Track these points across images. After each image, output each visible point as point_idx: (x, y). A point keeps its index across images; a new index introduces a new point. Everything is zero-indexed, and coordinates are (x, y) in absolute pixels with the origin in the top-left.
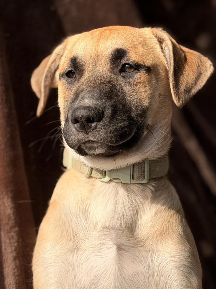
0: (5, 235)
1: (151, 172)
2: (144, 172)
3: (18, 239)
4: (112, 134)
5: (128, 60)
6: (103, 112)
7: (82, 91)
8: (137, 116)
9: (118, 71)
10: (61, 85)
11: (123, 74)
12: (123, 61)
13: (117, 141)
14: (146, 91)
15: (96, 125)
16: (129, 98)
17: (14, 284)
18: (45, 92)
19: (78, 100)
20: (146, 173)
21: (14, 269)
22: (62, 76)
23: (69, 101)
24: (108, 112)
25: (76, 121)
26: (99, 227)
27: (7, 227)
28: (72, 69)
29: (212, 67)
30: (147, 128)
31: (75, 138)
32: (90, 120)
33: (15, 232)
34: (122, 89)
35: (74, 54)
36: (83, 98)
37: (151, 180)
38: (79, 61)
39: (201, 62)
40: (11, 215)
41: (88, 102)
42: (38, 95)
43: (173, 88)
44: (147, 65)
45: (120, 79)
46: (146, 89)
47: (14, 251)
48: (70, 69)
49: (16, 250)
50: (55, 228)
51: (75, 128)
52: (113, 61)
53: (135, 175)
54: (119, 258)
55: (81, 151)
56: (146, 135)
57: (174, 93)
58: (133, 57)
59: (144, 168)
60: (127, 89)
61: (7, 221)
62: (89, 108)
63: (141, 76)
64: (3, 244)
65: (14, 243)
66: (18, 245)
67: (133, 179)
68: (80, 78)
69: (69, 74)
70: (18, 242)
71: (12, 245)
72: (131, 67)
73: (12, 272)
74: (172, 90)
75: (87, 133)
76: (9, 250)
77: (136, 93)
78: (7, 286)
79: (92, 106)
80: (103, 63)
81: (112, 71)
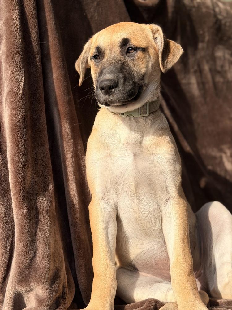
0: (66, 144)
1: (150, 109)
2: (146, 110)
3: (73, 146)
4: (124, 95)
5: (131, 45)
6: (118, 81)
7: (104, 69)
8: (139, 80)
9: (125, 53)
10: (92, 64)
11: (128, 54)
12: (128, 46)
13: (127, 98)
14: (143, 63)
15: (115, 90)
16: (133, 70)
17: (72, 171)
18: (83, 72)
19: (103, 75)
20: (147, 110)
21: (72, 163)
22: (91, 58)
23: (98, 74)
24: (121, 81)
25: (102, 89)
26: (122, 142)
27: (67, 140)
28: (97, 54)
29: (182, 50)
30: (145, 86)
31: (102, 99)
32: (110, 87)
33: (71, 142)
34: (128, 65)
35: (98, 44)
36: (105, 74)
37: (151, 113)
38: (101, 48)
39: (176, 46)
40: (69, 133)
41: (108, 76)
42: (79, 73)
43: (161, 60)
44: (143, 47)
45: (127, 58)
46: (143, 62)
47: (71, 153)
48: (96, 54)
49: (72, 152)
50: (97, 143)
51: (102, 93)
52: (121, 47)
53: (142, 112)
54: (135, 160)
55: (107, 104)
56: (145, 89)
57: (161, 63)
58: (134, 42)
59: (146, 107)
60: (131, 64)
61: (67, 136)
62: (109, 80)
63: (139, 54)
64: (65, 149)
65: (71, 148)
66: (73, 149)
67: (140, 114)
68: (103, 59)
69: (95, 57)
70: (73, 148)
71: (70, 149)
72: (132, 49)
73: (71, 164)
74: (160, 61)
75: (109, 95)
76: (68, 152)
77: (137, 65)
78: (69, 173)
79: (111, 78)
80: (116, 49)
81: (121, 53)
